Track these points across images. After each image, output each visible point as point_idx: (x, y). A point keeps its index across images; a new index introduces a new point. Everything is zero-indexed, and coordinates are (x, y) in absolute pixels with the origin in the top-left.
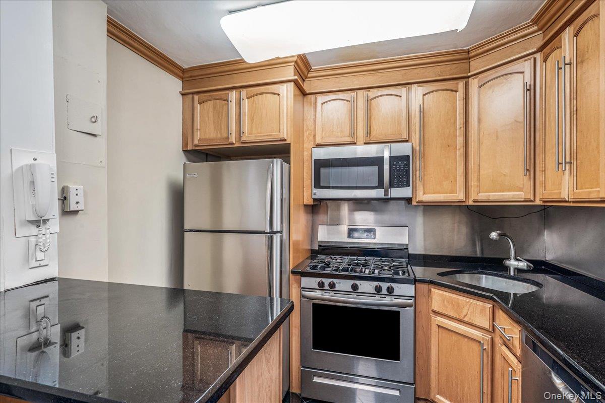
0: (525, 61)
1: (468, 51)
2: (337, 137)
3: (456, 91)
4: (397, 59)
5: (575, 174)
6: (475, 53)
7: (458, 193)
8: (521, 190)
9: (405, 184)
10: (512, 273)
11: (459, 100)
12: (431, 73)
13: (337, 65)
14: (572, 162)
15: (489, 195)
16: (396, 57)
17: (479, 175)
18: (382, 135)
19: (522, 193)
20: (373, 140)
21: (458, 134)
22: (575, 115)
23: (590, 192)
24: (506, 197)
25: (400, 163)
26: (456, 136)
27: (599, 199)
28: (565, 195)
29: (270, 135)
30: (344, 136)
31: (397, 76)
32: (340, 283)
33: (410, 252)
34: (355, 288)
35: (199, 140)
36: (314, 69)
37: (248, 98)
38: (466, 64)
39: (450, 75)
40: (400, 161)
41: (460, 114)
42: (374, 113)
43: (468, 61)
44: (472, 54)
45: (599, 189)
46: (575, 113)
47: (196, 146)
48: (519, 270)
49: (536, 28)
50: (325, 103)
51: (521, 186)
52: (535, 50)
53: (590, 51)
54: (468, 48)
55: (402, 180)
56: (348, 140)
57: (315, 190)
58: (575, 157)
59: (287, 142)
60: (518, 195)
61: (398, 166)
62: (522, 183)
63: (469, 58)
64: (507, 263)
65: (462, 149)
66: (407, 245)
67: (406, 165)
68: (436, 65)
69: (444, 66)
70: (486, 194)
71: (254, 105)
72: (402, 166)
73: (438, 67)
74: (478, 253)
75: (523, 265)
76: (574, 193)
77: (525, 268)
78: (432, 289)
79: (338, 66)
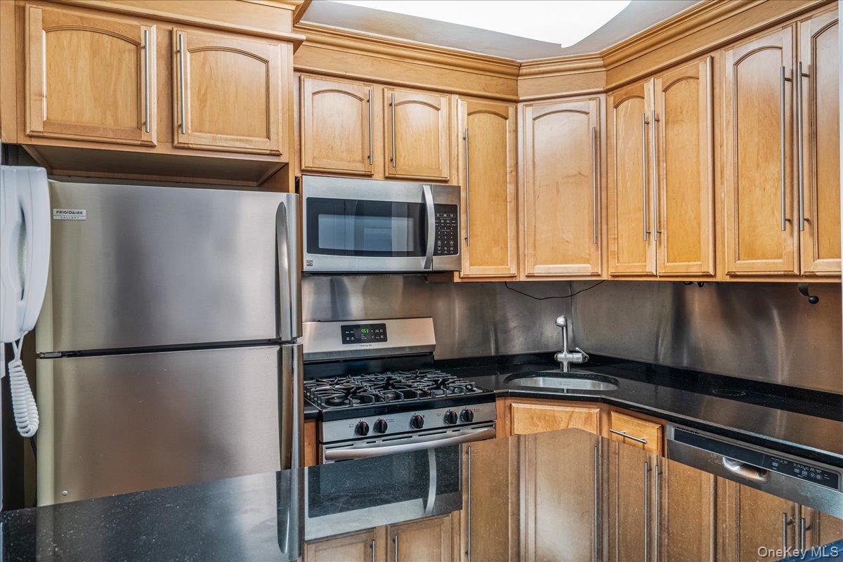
0: (590, 99)
1: (520, 66)
2: (342, 160)
3: (506, 118)
4: (437, 48)
5: (666, 245)
6: (528, 71)
7: (509, 264)
8: (587, 261)
9: (451, 249)
10: (565, 370)
11: (509, 132)
12: (475, 83)
13: (346, 29)
14: (662, 231)
15: (549, 268)
16: (437, 46)
17: (535, 240)
18: (413, 166)
19: (589, 265)
20: (400, 174)
21: (508, 180)
22: (665, 180)
23: (688, 266)
24: (570, 271)
25: (445, 215)
26: (505, 181)
27: (701, 274)
28: (651, 269)
29: (247, 141)
30: (354, 161)
31: (431, 77)
32: (392, 421)
33: (436, 358)
34: (417, 423)
35: (45, 124)
36: (302, 24)
37: (192, 51)
38: (512, 81)
39: (496, 92)
40: (445, 213)
41: (510, 151)
42: (401, 128)
43: (514, 78)
44: (523, 71)
45: (700, 263)
46: (665, 176)
47: (31, 137)
48: (572, 365)
49: (600, 62)
50: (319, 92)
51: (588, 257)
52: (602, 89)
53: (684, 112)
54: (521, 61)
55: (448, 243)
56: (360, 168)
57: (307, 257)
58: (665, 226)
59: (283, 159)
60: (584, 267)
61: (442, 221)
62: (588, 252)
63: (518, 75)
64: (561, 356)
65: (513, 201)
66: (434, 346)
67: (452, 219)
68: (481, 72)
69: (489, 78)
70: (545, 266)
71: (207, 69)
72: (448, 221)
73: (484, 77)
74: (493, 351)
75: (577, 357)
76: (665, 267)
77: (581, 361)
78: (513, 404)
79: (347, 32)
